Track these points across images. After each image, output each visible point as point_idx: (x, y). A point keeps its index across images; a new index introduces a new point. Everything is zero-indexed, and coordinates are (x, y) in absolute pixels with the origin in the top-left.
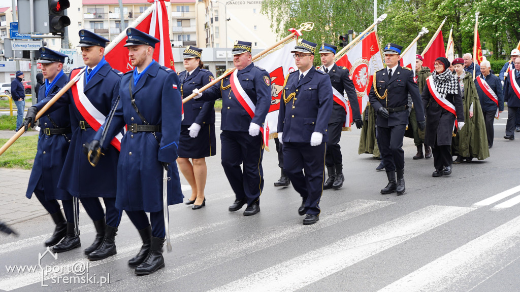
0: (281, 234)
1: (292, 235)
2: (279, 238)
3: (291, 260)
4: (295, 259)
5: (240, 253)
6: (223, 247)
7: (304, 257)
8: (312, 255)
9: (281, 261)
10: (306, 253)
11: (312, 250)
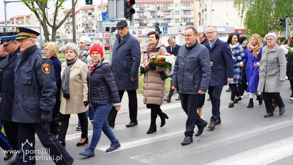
0: (255, 131)
1: (261, 132)
2: (254, 133)
3: (263, 146)
4: (265, 146)
5: (232, 140)
6: (222, 137)
7: (271, 145)
8: (275, 144)
9: (257, 147)
10: (271, 143)
11: (275, 141)
